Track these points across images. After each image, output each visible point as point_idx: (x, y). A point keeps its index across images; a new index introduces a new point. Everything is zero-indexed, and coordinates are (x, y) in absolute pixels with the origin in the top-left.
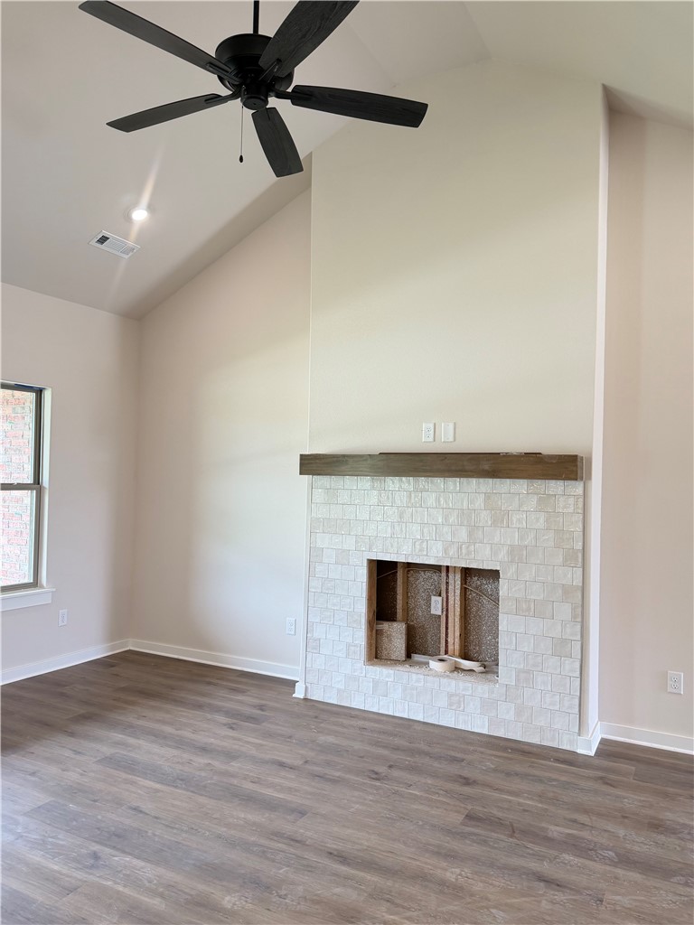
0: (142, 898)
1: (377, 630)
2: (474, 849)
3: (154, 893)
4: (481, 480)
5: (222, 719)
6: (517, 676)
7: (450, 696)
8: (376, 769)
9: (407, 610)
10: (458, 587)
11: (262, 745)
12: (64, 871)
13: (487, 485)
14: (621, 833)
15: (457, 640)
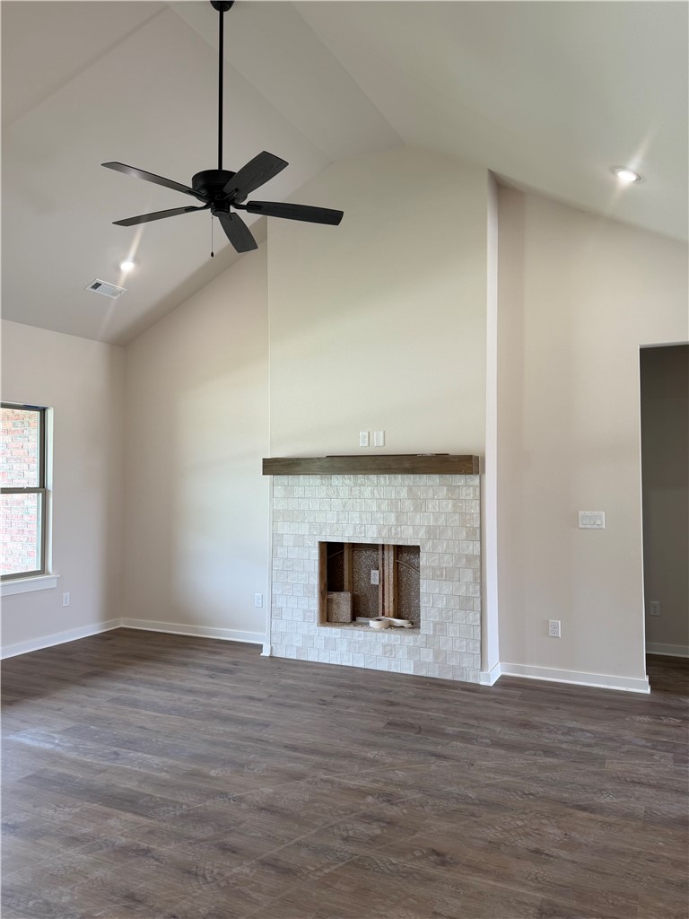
0: (153, 773)
1: (328, 599)
2: (391, 741)
3: (162, 770)
4: (405, 476)
5: (204, 672)
6: (434, 627)
7: (384, 646)
8: (324, 698)
9: (352, 582)
10: (392, 561)
11: (236, 687)
12: (95, 761)
13: (410, 479)
14: (498, 729)
15: (391, 604)
